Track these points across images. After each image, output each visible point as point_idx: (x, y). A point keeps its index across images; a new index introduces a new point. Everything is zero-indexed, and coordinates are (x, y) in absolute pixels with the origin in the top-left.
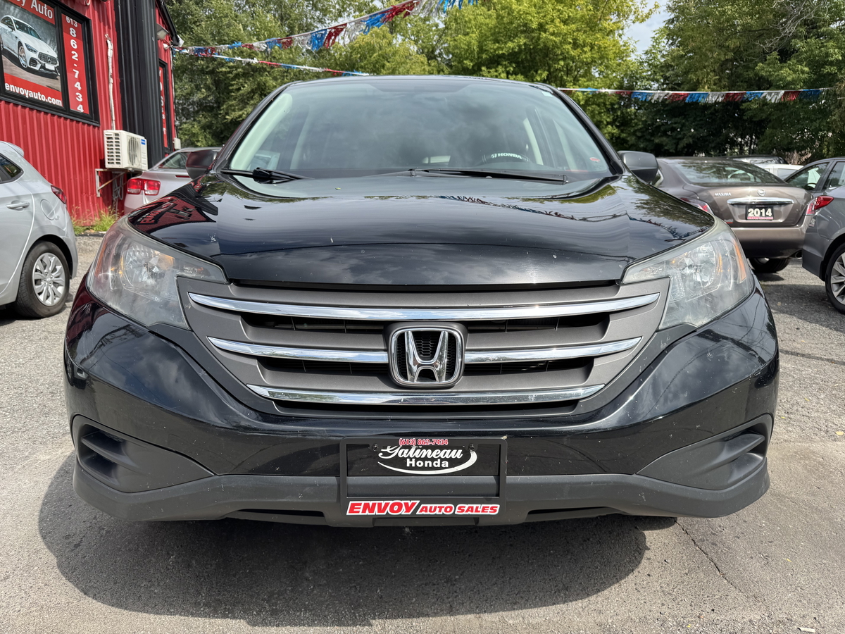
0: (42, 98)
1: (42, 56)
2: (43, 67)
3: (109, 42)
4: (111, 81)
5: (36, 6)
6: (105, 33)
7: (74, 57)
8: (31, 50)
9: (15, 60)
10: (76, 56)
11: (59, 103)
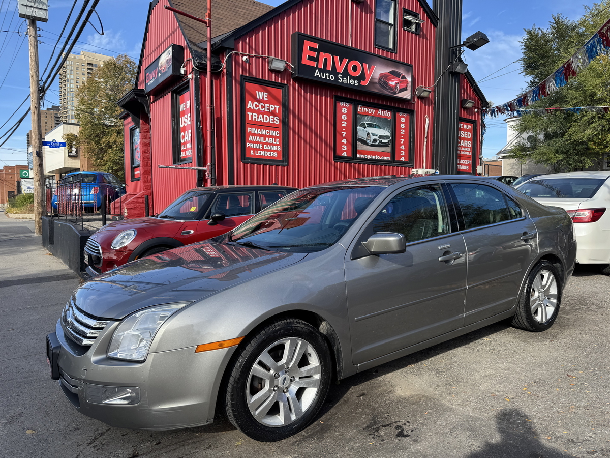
0: (378, 158)
1: (382, 137)
2: (381, 142)
3: (427, 119)
4: (426, 140)
5: (380, 113)
6: (425, 114)
7: (401, 133)
8: (373, 135)
9: (364, 142)
10: (404, 131)
11: (388, 158)
